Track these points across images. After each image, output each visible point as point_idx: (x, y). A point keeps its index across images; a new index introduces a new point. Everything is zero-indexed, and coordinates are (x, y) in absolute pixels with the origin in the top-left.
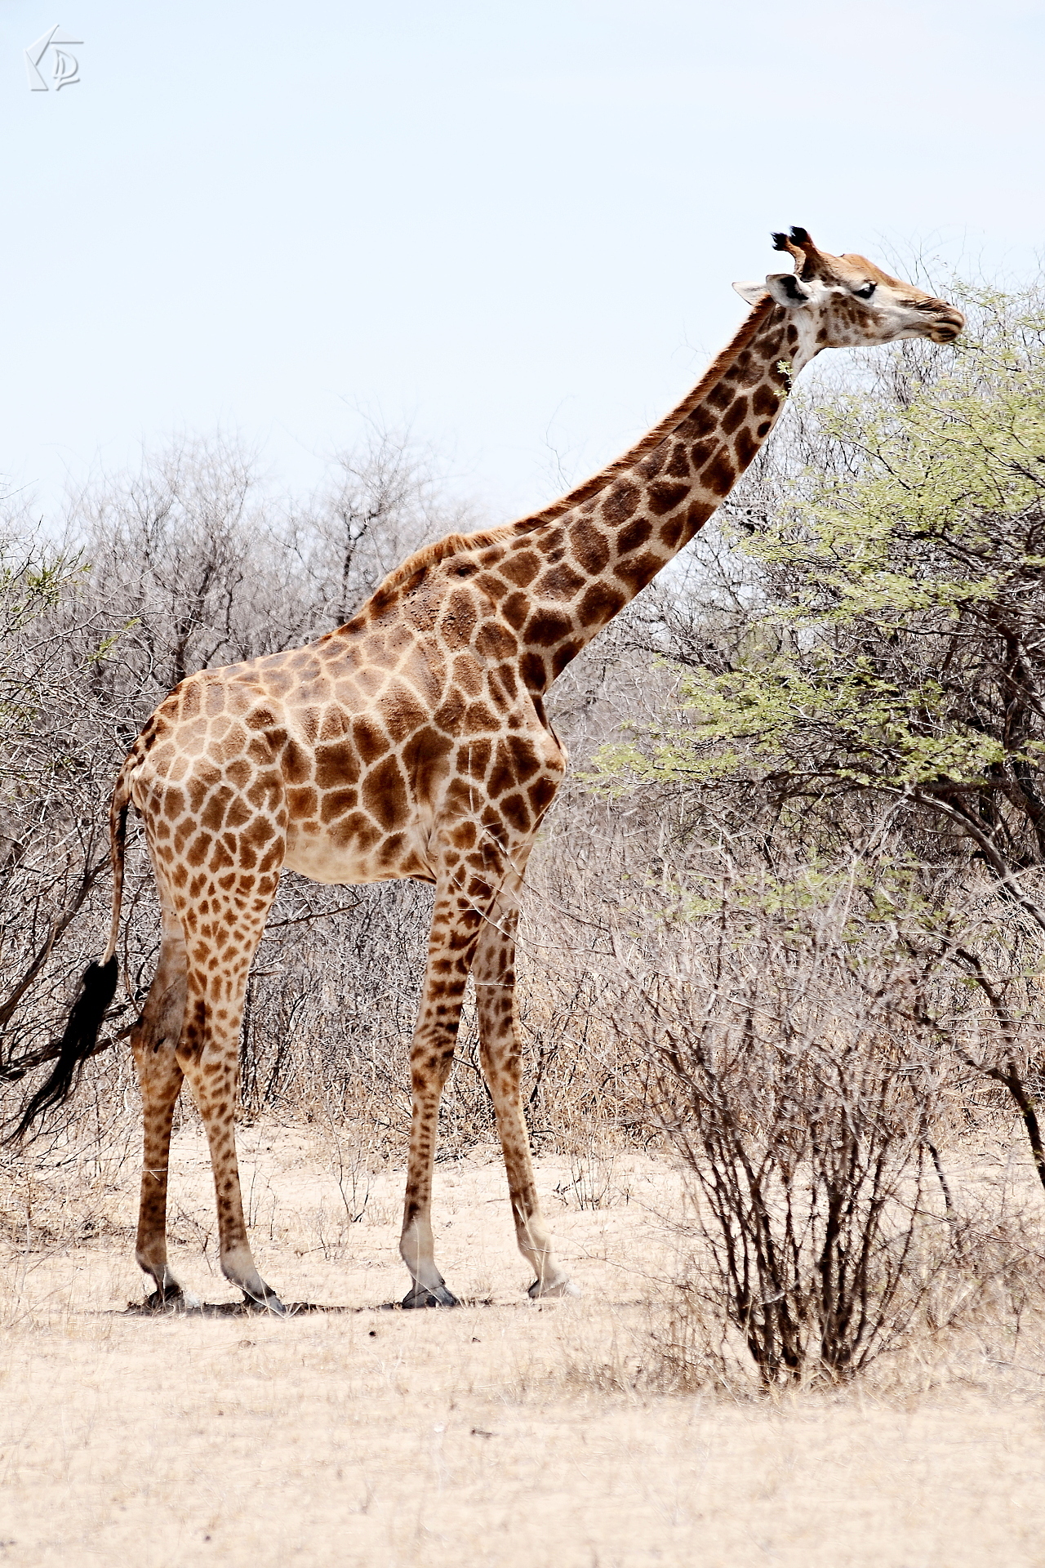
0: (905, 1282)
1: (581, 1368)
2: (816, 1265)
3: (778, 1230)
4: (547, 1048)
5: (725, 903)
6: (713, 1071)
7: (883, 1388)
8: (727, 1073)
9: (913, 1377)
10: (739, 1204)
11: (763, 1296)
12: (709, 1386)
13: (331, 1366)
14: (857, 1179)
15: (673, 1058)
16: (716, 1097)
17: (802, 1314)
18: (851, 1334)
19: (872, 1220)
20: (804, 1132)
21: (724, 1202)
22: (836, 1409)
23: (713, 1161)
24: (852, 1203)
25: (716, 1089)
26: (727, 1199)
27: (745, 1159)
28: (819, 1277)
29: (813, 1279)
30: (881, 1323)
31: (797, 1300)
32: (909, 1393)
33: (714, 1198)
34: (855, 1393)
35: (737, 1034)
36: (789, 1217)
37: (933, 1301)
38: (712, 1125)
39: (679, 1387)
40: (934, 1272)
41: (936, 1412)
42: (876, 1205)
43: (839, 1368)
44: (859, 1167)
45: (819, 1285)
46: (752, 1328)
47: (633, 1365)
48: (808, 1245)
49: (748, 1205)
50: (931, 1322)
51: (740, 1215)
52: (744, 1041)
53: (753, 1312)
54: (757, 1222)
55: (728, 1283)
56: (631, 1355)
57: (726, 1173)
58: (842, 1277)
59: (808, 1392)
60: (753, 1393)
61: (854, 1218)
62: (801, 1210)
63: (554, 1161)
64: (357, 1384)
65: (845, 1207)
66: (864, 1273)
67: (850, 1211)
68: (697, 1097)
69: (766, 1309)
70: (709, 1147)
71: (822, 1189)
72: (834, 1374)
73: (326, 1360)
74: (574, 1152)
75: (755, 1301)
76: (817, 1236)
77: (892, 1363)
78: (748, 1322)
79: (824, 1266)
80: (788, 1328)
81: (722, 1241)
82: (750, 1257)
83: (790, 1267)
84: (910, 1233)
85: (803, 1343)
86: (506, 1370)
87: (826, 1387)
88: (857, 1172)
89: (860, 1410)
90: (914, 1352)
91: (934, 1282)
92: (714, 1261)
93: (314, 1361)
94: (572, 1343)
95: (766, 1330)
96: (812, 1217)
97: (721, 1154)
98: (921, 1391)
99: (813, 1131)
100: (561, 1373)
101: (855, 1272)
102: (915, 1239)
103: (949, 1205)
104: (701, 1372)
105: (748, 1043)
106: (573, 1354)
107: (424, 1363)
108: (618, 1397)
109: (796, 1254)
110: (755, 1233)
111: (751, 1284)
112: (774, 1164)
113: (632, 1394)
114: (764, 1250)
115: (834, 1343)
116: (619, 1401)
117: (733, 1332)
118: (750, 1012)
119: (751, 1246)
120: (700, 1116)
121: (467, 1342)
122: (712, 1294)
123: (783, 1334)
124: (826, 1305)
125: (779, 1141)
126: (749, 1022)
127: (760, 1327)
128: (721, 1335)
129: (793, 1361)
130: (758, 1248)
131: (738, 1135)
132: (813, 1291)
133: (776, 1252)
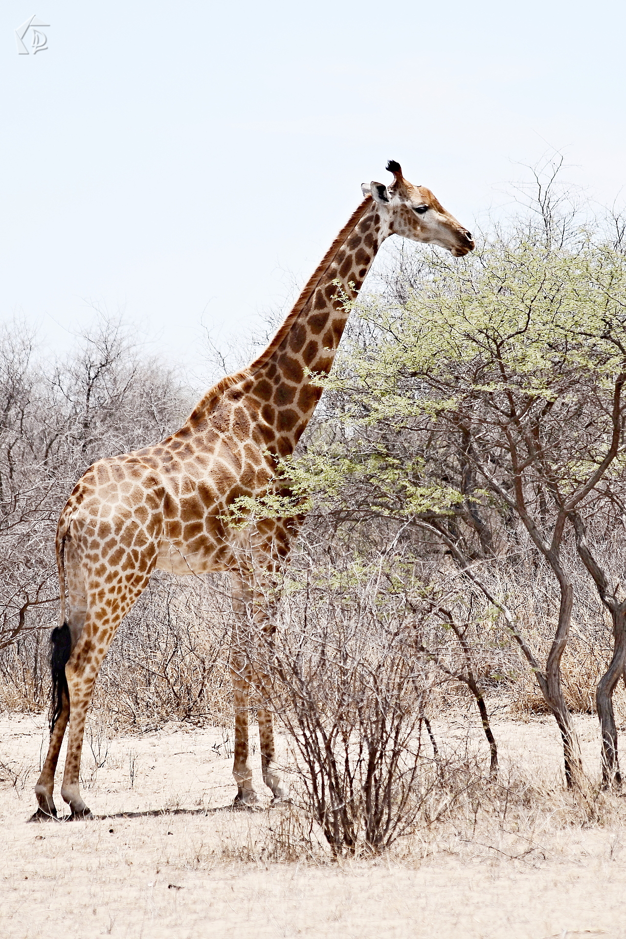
0: (412, 796)
1: (230, 848)
2: (362, 788)
3: (341, 768)
4: (207, 667)
5: (308, 584)
6: (303, 679)
7: (401, 856)
8: (311, 681)
9: (417, 850)
10: (319, 754)
11: (333, 805)
12: (303, 857)
13: (88, 850)
14: (385, 739)
15: (281, 672)
16: (305, 694)
17: (354, 816)
18: (383, 826)
19: (394, 763)
20: (355, 713)
21: (310, 754)
22: (374, 868)
23: (303, 730)
24: (382, 752)
25: (305, 689)
26: (312, 751)
27: (321, 730)
28: (364, 795)
29: (361, 796)
30: (399, 820)
31: (352, 808)
32: (415, 858)
33: (305, 751)
34: (385, 860)
35: (316, 658)
36: (347, 761)
37: (428, 807)
38: (303, 710)
39: (286, 858)
40: (429, 791)
41: (430, 869)
42: (396, 754)
43: (376, 846)
44: (386, 732)
45: (364, 798)
46: (326, 824)
47: (260, 846)
48: (357, 776)
49: (324, 754)
50: (427, 818)
51: (319, 760)
52: (320, 662)
53: (327, 815)
54: (329, 764)
55: (313, 798)
56: (258, 840)
57: (311, 736)
58: (377, 794)
59: (359, 859)
60: (327, 860)
61: (384, 761)
62: (353, 757)
63: (212, 730)
64: (103, 860)
65: (378, 755)
66: (389, 791)
67: (381, 757)
68: (294, 694)
69: (335, 813)
70: (301, 723)
71: (365, 744)
72: (373, 849)
73: (85, 847)
74: (224, 726)
75: (328, 809)
76: (362, 771)
77: (405, 842)
78: (324, 820)
79: (367, 789)
80: (347, 824)
81: (310, 776)
82: (325, 784)
83: (348, 789)
84: (415, 768)
85: (355, 832)
86: (188, 850)
87: (369, 856)
88: (384, 734)
89: (388, 869)
90: (418, 835)
91: (428, 796)
92: (305, 787)
93: (79, 847)
94: (225, 834)
95: (335, 825)
96: (360, 761)
97: (308, 726)
98: (422, 857)
99: (360, 712)
100: (219, 851)
101: (385, 791)
102: (418, 772)
103: (436, 752)
104: (298, 849)
105: (322, 662)
106: (226, 840)
107: (141, 847)
108: (252, 865)
109: (351, 782)
110: (328, 769)
111: (326, 799)
112: (338, 732)
113: (259, 863)
114: (333, 780)
115: (373, 831)
116: (253, 867)
117: (316, 826)
118: (324, 646)
119: (326, 777)
120: (296, 705)
121: (165, 834)
122: (304, 805)
123: (344, 826)
124: (368, 810)
125: (341, 718)
126: (323, 651)
127: (331, 823)
128: (309, 828)
129: (350, 842)
130: (330, 778)
131: (317, 715)
132: (361, 803)
133: (340, 781)
